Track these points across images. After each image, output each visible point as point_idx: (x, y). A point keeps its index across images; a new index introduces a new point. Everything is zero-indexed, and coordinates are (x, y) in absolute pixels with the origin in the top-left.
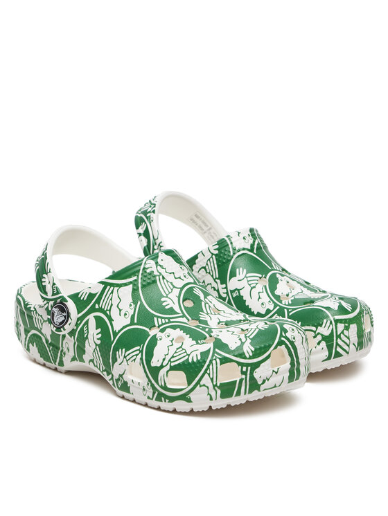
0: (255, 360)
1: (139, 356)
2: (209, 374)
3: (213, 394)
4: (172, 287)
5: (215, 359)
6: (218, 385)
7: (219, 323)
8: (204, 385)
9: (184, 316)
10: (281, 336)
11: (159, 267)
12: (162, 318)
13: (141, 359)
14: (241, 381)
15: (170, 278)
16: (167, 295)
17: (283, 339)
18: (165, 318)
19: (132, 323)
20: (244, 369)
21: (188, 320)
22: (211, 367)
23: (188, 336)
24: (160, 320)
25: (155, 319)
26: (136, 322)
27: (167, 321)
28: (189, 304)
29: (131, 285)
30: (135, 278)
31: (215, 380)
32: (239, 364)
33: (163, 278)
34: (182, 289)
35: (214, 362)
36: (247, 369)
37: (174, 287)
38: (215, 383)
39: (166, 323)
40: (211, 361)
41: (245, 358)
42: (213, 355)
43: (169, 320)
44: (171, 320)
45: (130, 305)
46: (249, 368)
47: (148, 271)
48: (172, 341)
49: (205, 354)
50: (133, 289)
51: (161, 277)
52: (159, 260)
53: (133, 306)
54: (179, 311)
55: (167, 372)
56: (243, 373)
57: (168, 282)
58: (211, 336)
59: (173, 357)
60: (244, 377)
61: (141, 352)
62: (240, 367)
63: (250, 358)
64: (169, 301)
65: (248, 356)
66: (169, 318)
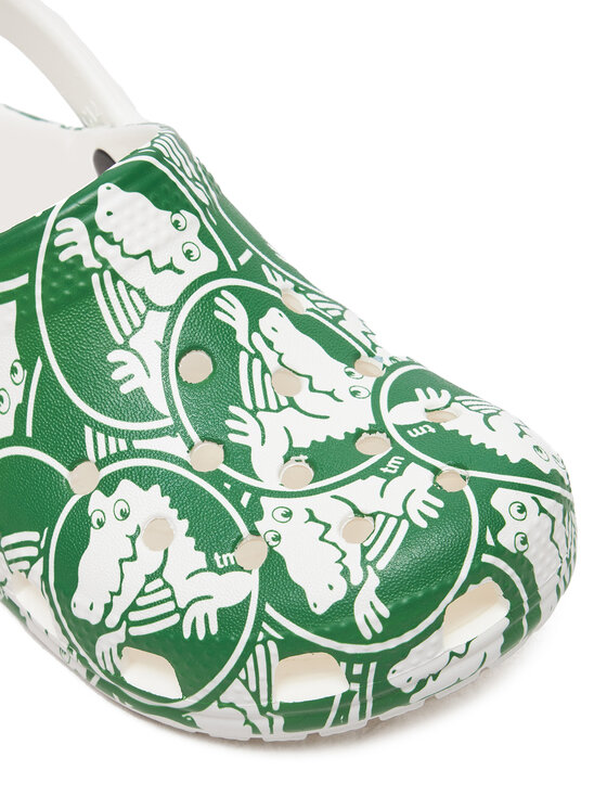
0: (392, 644)
1: (39, 566)
2: (246, 683)
3: (262, 723)
4: (142, 308)
5: (264, 642)
6: (276, 707)
7: (286, 459)
8: (232, 705)
9: (176, 429)
10: (482, 547)
11: (99, 240)
12: (108, 431)
13: (45, 577)
14: (347, 697)
15: (138, 273)
16: (127, 338)
17: (487, 558)
18: (118, 433)
19: (18, 438)
20: (357, 669)
21: (191, 446)
22: (250, 663)
23: (185, 523)
24: (101, 437)
25: (88, 431)
26: (29, 433)
27: (123, 446)
28: (198, 366)
29: (13, 305)
30: (23, 280)
31: (264, 695)
32: (339, 656)
33: (116, 277)
34: (175, 310)
35: (260, 649)
36: (366, 670)
37: (150, 306)
38: (264, 703)
39: (120, 456)
40: (250, 648)
41: (360, 640)
42: (257, 628)
43: (129, 444)
44: (138, 444)
45: (14, 370)
46: (373, 666)
47: (64, 256)
48: (133, 539)
49: (231, 618)
50: (19, 316)
51: (107, 275)
52: (99, 215)
53: (21, 374)
54: (162, 407)
55: (120, 647)
56: (351, 678)
57: (129, 287)
58: (255, 532)
59: (134, 607)
60: (356, 687)
61: (44, 553)
62: (344, 665)
63: (377, 638)
64: (133, 366)
65: (367, 635)
66: (130, 436)
